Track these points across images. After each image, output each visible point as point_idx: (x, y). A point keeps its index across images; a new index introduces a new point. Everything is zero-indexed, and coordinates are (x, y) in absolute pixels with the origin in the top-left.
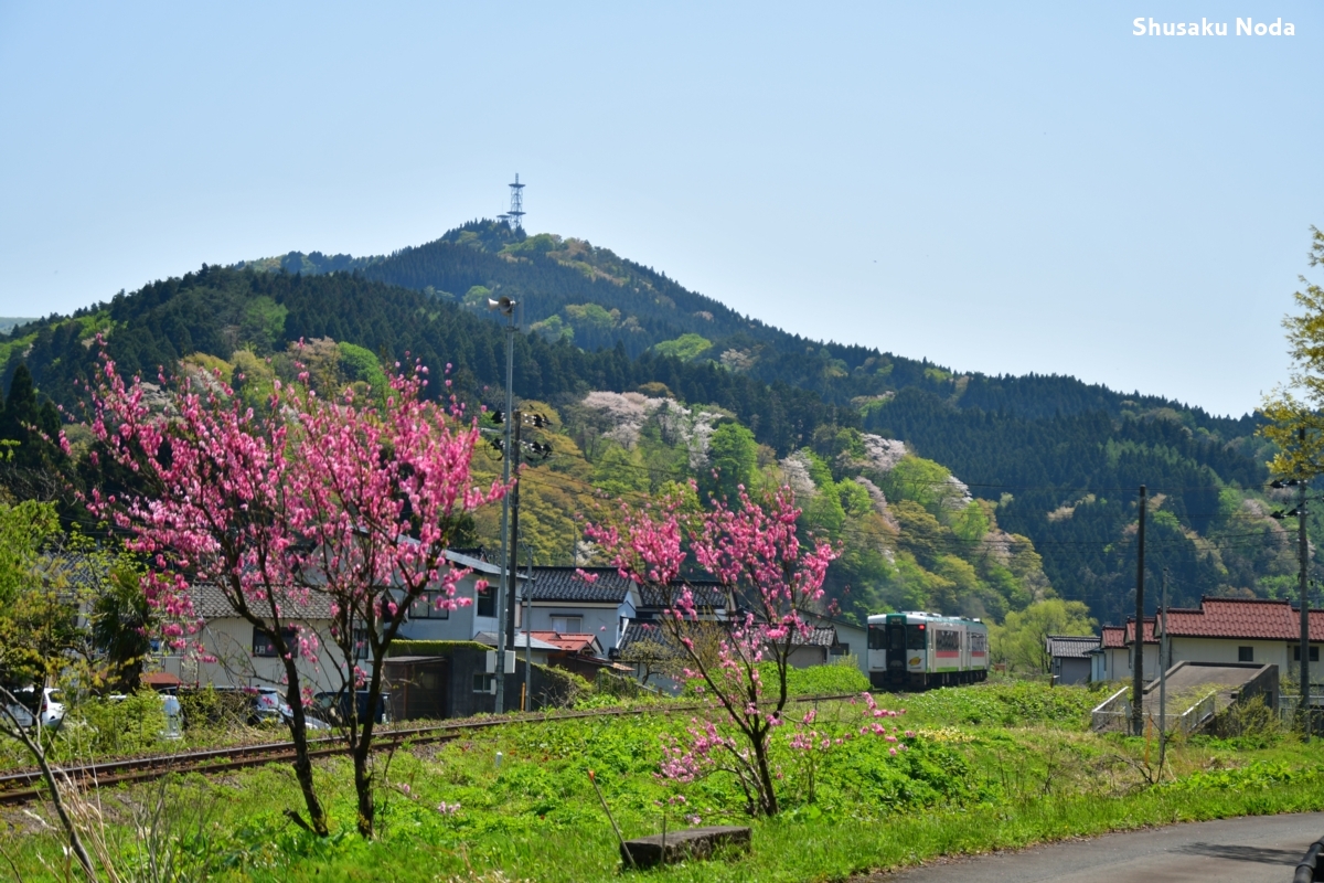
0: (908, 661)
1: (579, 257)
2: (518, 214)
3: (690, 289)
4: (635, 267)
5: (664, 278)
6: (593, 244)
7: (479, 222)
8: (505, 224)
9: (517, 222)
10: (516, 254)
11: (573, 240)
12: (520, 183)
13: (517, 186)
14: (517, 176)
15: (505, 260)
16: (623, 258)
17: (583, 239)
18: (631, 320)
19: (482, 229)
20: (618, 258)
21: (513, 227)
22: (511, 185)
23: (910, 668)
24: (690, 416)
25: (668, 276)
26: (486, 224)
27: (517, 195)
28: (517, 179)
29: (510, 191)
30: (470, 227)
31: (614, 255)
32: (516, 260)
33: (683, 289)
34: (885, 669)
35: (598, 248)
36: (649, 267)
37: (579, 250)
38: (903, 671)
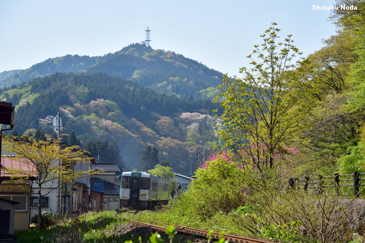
0: (140, 195)
1: (172, 58)
2: (148, 41)
3: (210, 68)
4: (191, 60)
5: (201, 64)
6: (176, 53)
7: (135, 44)
8: (144, 45)
9: (148, 44)
10: (150, 57)
11: (169, 51)
12: (149, 30)
13: (148, 31)
14: (148, 27)
15: (146, 60)
16: (187, 58)
17: (172, 51)
18: (191, 82)
19: (136, 47)
20: (185, 58)
21: (147, 46)
22: (146, 31)
23: (141, 198)
24: (215, 120)
25: (202, 63)
26: (137, 45)
27: (148, 34)
28: (148, 29)
29: (146, 33)
30: (132, 46)
31: (183, 56)
32: (150, 60)
33: (208, 68)
34: (129, 198)
35: (178, 54)
36: (196, 61)
37: (171, 55)
38: (137, 200)
